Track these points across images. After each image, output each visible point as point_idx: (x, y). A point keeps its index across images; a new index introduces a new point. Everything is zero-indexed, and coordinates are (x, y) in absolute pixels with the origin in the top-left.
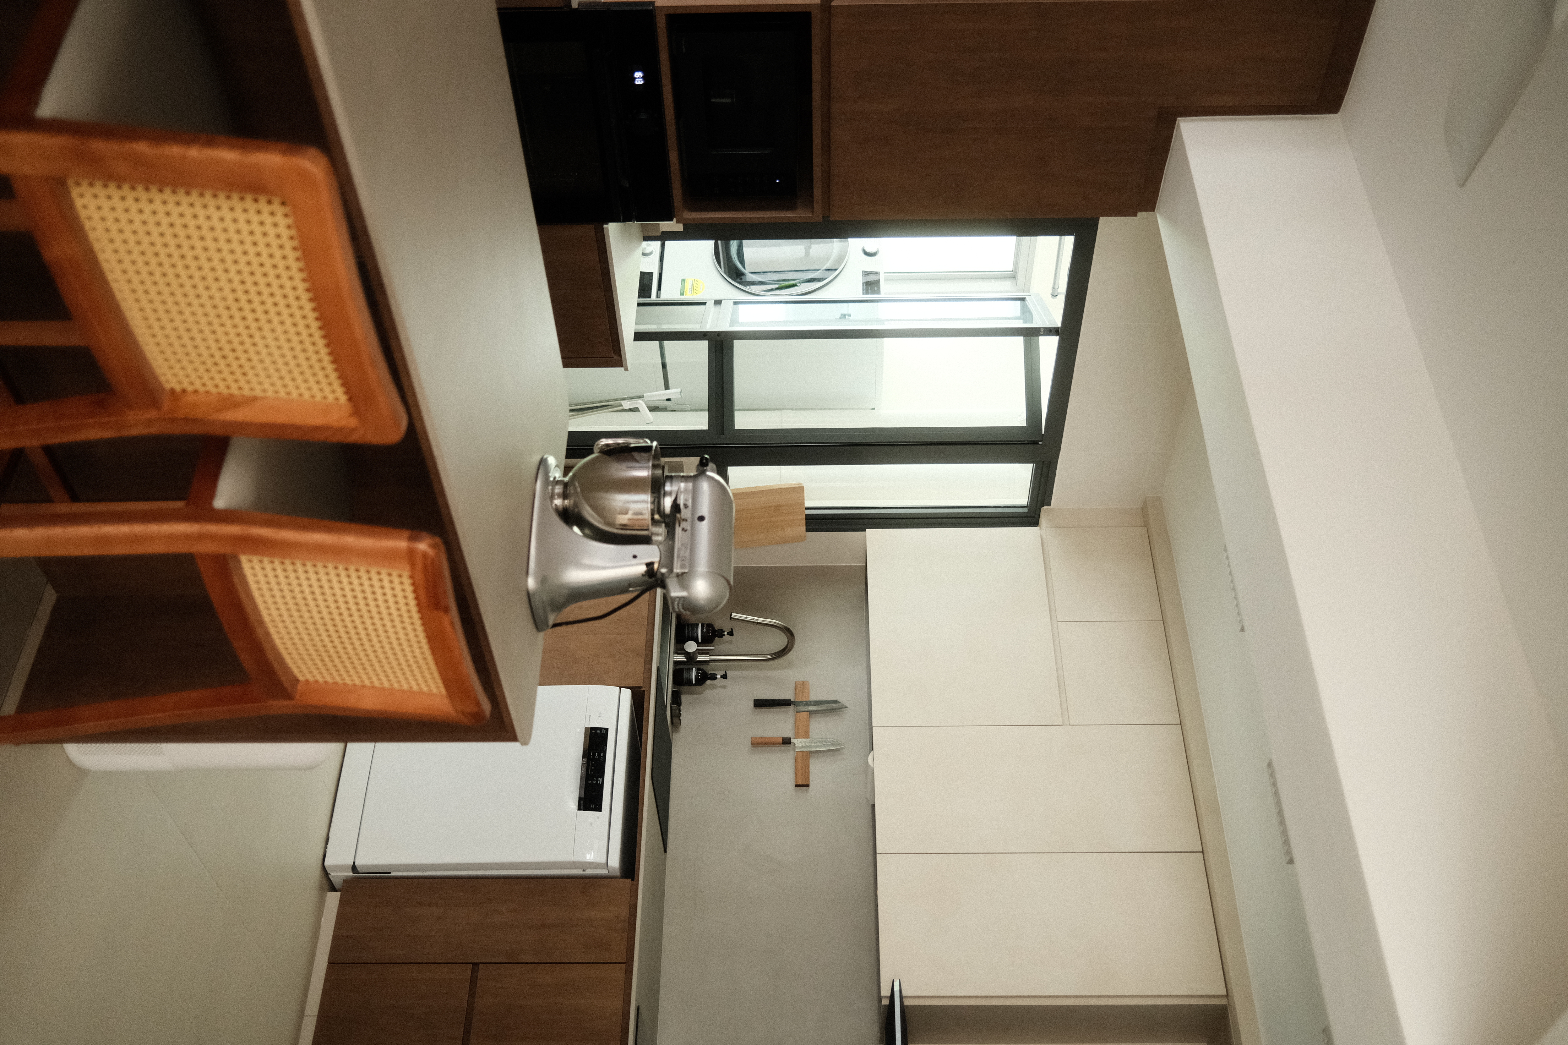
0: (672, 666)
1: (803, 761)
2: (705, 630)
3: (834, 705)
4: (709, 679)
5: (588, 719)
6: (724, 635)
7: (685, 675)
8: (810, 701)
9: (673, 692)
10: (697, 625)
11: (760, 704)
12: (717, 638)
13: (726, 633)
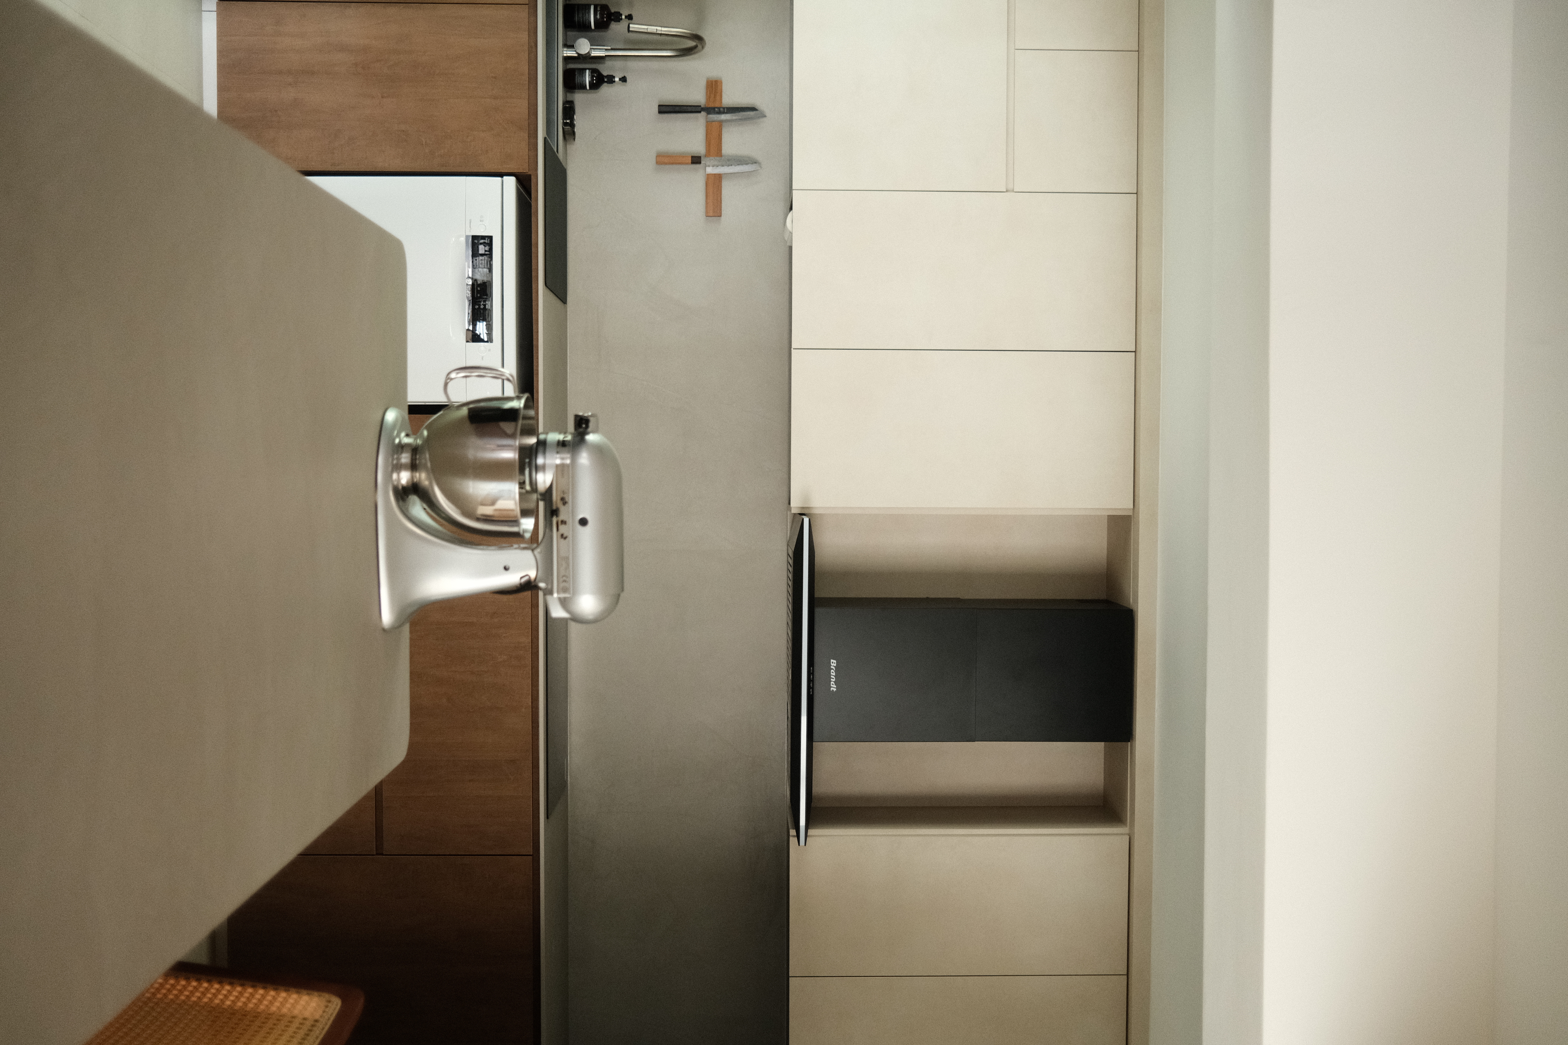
0: (562, 66)
1: (714, 185)
2: (598, 17)
3: (752, 113)
4: (606, 82)
5: (468, 225)
6: (622, 19)
7: (578, 80)
8: (724, 108)
9: (566, 102)
10: (588, 6)
11: (665, 109)
12: (613, 22)
13: (623, 17)
